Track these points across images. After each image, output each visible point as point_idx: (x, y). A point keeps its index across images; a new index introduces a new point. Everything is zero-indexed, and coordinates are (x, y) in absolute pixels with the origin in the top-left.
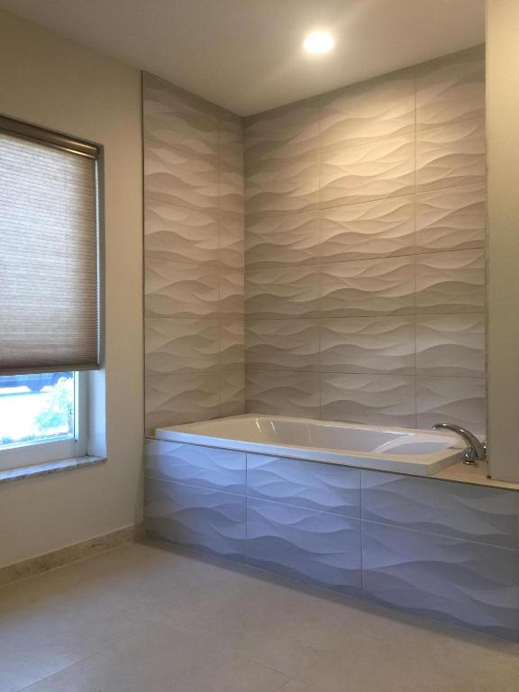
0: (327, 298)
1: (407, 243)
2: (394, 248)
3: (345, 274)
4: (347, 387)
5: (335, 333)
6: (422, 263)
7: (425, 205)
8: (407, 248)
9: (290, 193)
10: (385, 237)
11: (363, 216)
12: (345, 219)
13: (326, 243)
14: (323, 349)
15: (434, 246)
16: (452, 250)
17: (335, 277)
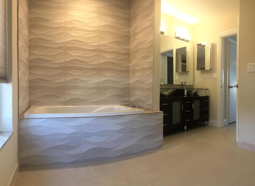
0: (68, 62)
1: (97, 48)
2: (93, 48)
3: (75, 54)
4: (76, 94)
5: (71, 74)
6: (102, 55)
7: (103, 37)
8: (97, 49)
9: (52, 20)
10: (90, 44)
11: (83, 35)
12: (75, 35)
13: (68, 42)
14: (66, 80)
15: (105, 50)
16: (110, 52)
17: (71, 55)
